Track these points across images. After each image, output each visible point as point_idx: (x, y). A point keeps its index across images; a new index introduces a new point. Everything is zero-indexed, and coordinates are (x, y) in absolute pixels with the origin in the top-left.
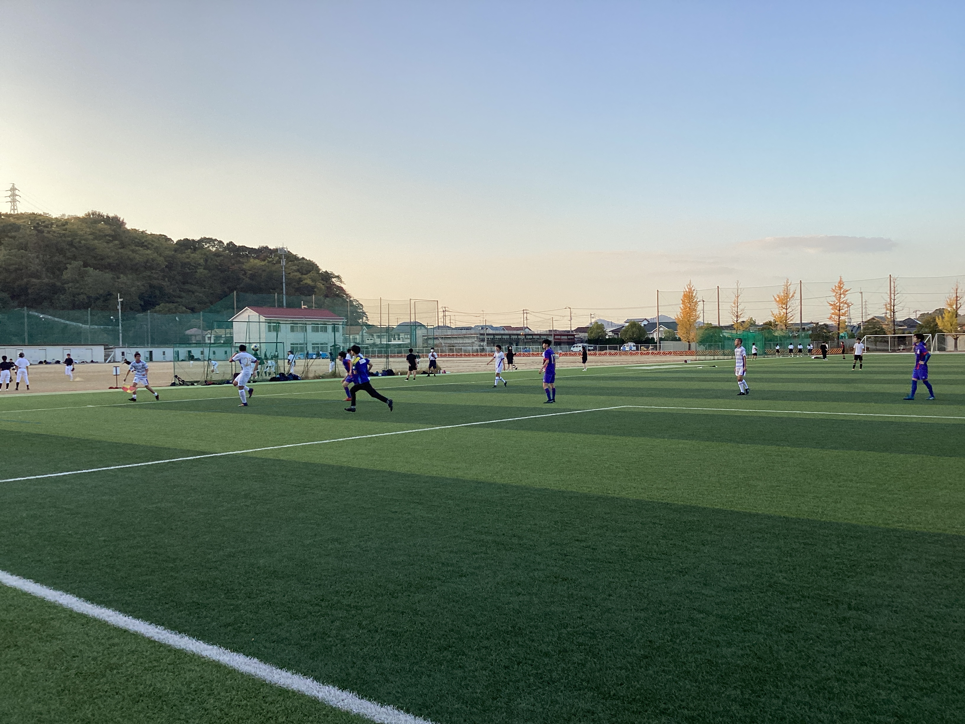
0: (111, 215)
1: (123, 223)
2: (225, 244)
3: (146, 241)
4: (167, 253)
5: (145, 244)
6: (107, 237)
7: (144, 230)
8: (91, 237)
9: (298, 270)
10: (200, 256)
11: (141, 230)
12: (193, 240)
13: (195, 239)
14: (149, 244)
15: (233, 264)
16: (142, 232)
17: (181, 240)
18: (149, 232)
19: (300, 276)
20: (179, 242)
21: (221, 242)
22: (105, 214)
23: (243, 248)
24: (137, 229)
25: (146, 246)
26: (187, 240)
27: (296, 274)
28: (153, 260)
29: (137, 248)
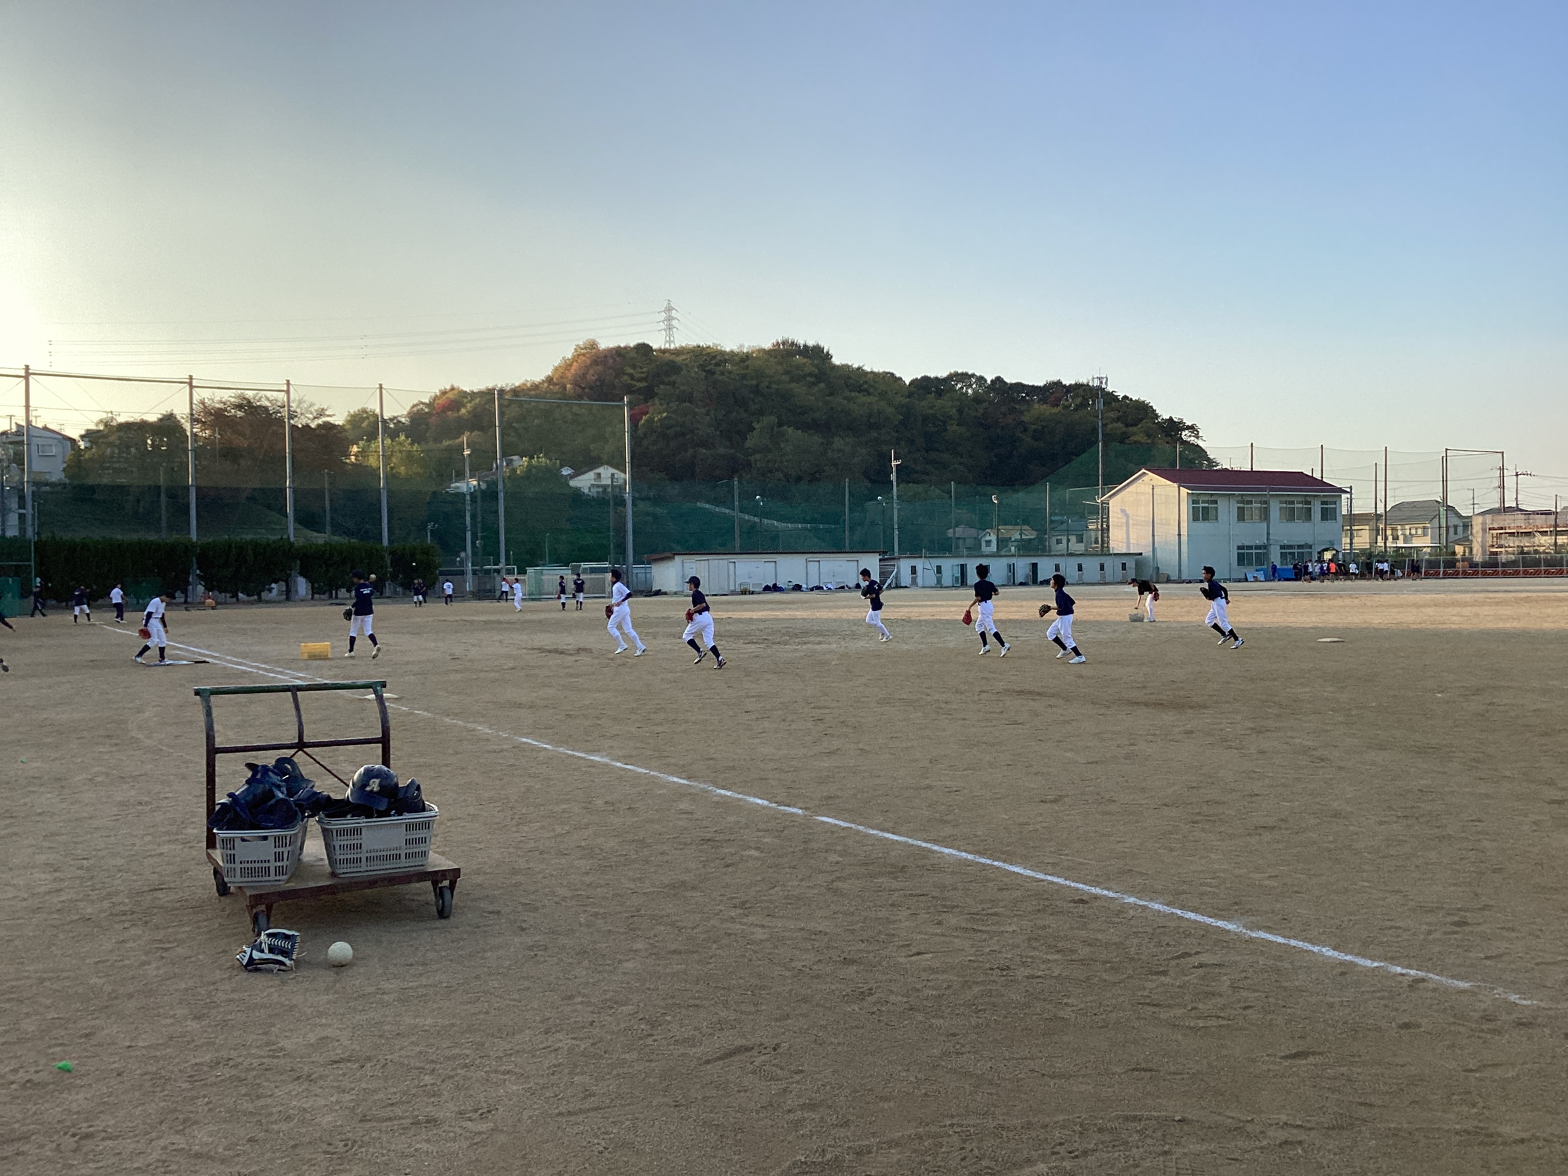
0: (811, 343)
1: (828, 356)
2: (989, 382)
3: (865, 382)
4: (899, 399)
5: (865, 386)
6: (808, 379)
7: (861, 365)
8: (785, 378)
9: (1118, 419)
10: (950, 403)
11: (856, 366)
12: (937, 378)
13: (939, 376)
14: (870, 386)
15: (1005, 415)
16: (859, 368)
17: (917, 379)
18: (867, 369)
19: (1124, 429)
20: (913, 382)
21: (981, 379)
22: (801, 342)
23: (1020, 387)
24: (850, 364)
25: (865, 390)
26: (926, 379)
27: (1116, 425)
28: (879, 413)
29: (853, 394)
